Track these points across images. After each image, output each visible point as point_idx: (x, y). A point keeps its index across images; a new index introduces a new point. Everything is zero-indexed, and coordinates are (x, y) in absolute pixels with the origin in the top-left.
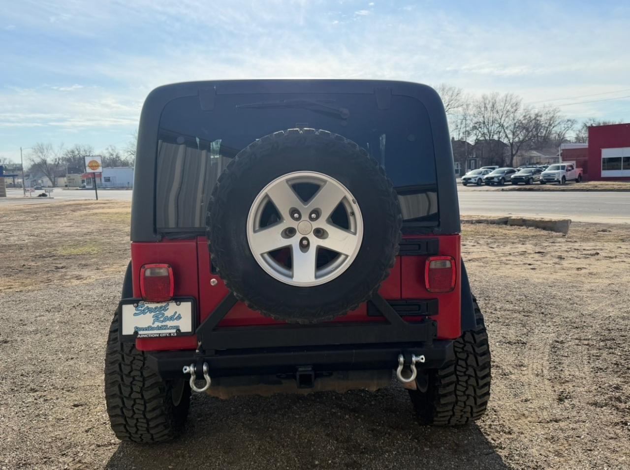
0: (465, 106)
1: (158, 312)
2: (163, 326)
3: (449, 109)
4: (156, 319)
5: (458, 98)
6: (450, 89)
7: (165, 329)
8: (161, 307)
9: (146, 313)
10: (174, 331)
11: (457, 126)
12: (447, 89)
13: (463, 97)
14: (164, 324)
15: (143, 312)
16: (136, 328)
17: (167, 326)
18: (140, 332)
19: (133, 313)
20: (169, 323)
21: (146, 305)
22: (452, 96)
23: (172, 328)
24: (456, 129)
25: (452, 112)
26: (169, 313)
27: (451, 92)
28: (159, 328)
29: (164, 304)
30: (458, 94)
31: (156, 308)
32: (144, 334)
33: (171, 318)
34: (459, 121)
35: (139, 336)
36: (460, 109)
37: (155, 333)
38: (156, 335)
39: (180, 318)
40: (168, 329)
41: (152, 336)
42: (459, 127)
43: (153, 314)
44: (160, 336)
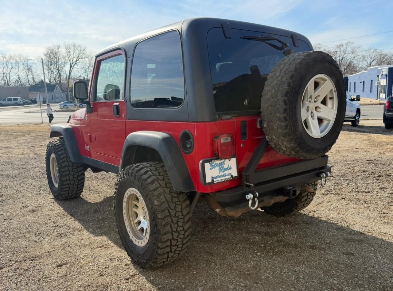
0: (90, 58)
1: (221, 166)
2: (224, 174)
3: (79, 59)
4: (221, 170)
5: (84, 52)
6: (79, 46)
7: (225, 176)
8: (222, 163)
9: (215, 167)
10: (230, 176)
11: (86, 70)
12: (76, 46)
13: (88, 51)
14: (224, 173)
15: (214, 167)
16: (212, 177)
17: (226, 174)
18: (215, 180)
19: (209, 168)
20: (227, 172)
21: (215, 162)
22: (80, 51)
23: (229, 174)
24: (85, 72)
25: (81, 61)
26: (225, 166)
27: (80, 48)
28: (223, 176)
29: (223, 161)
30: (84, 50)
31: (219, 164)
32: (217, 181)
33: (227, 169)
34: (87, 67)
35: (215, 182)
36: (87, 59)
37: (221, 179)
38: (222, 180)
39: (231, 168)
40: (227, 176)
41: (221, 181)
42: (87, 70)
43: (219, 167)
44: (224, 181)
